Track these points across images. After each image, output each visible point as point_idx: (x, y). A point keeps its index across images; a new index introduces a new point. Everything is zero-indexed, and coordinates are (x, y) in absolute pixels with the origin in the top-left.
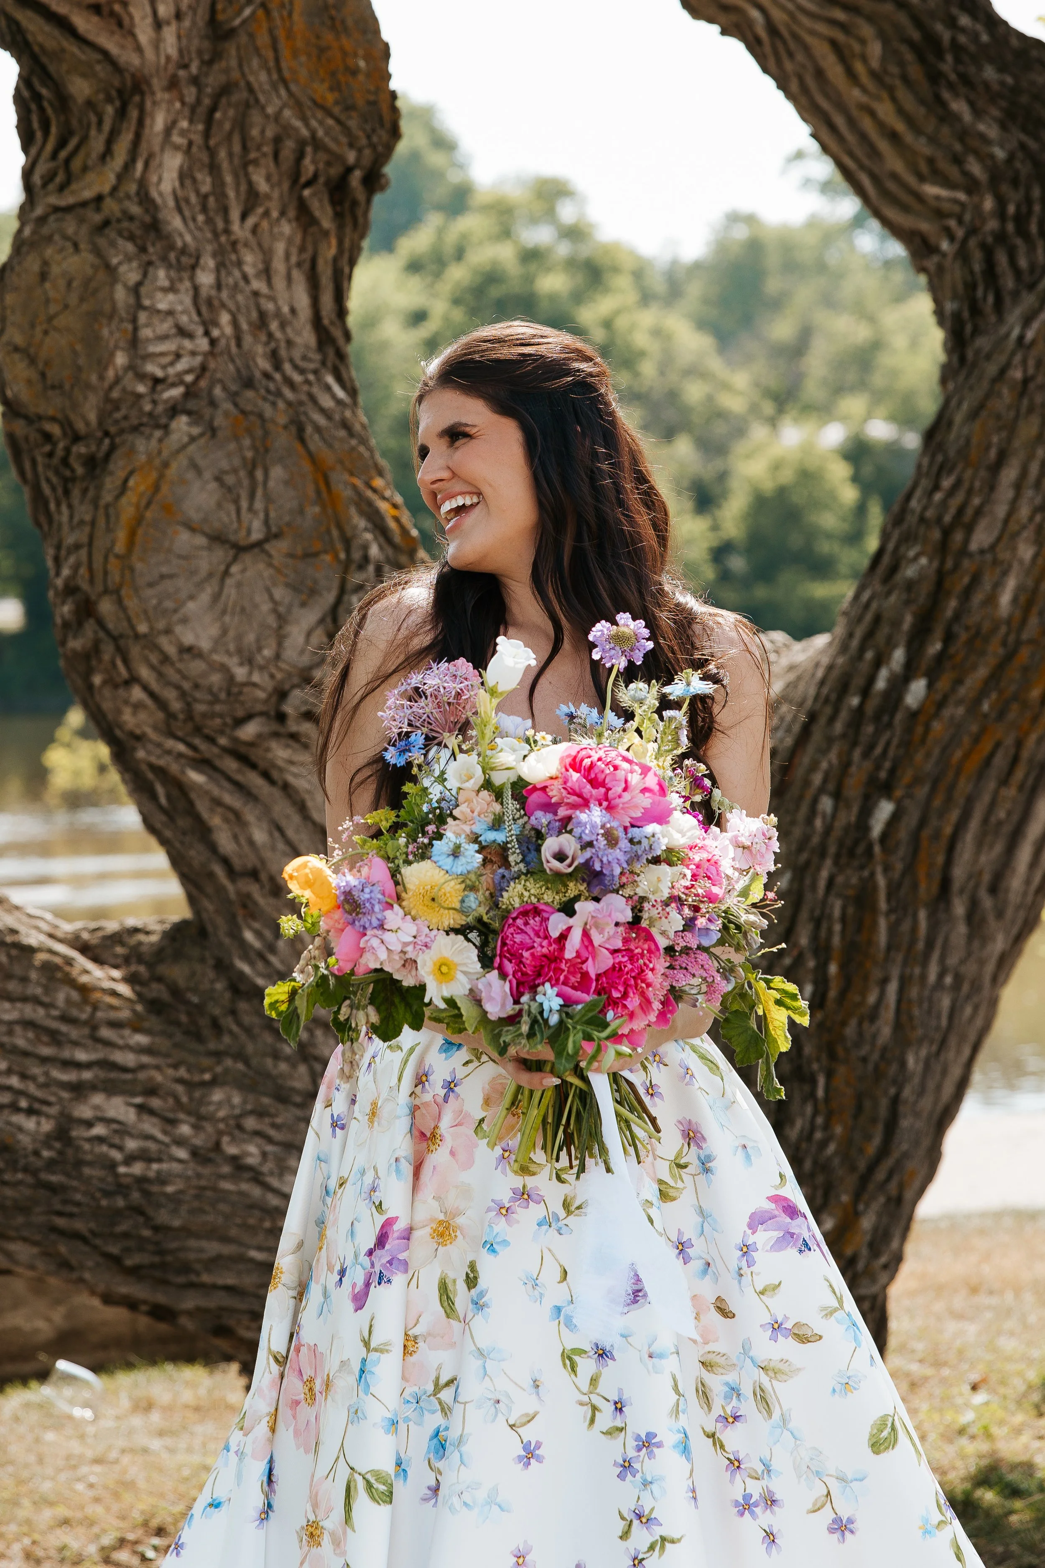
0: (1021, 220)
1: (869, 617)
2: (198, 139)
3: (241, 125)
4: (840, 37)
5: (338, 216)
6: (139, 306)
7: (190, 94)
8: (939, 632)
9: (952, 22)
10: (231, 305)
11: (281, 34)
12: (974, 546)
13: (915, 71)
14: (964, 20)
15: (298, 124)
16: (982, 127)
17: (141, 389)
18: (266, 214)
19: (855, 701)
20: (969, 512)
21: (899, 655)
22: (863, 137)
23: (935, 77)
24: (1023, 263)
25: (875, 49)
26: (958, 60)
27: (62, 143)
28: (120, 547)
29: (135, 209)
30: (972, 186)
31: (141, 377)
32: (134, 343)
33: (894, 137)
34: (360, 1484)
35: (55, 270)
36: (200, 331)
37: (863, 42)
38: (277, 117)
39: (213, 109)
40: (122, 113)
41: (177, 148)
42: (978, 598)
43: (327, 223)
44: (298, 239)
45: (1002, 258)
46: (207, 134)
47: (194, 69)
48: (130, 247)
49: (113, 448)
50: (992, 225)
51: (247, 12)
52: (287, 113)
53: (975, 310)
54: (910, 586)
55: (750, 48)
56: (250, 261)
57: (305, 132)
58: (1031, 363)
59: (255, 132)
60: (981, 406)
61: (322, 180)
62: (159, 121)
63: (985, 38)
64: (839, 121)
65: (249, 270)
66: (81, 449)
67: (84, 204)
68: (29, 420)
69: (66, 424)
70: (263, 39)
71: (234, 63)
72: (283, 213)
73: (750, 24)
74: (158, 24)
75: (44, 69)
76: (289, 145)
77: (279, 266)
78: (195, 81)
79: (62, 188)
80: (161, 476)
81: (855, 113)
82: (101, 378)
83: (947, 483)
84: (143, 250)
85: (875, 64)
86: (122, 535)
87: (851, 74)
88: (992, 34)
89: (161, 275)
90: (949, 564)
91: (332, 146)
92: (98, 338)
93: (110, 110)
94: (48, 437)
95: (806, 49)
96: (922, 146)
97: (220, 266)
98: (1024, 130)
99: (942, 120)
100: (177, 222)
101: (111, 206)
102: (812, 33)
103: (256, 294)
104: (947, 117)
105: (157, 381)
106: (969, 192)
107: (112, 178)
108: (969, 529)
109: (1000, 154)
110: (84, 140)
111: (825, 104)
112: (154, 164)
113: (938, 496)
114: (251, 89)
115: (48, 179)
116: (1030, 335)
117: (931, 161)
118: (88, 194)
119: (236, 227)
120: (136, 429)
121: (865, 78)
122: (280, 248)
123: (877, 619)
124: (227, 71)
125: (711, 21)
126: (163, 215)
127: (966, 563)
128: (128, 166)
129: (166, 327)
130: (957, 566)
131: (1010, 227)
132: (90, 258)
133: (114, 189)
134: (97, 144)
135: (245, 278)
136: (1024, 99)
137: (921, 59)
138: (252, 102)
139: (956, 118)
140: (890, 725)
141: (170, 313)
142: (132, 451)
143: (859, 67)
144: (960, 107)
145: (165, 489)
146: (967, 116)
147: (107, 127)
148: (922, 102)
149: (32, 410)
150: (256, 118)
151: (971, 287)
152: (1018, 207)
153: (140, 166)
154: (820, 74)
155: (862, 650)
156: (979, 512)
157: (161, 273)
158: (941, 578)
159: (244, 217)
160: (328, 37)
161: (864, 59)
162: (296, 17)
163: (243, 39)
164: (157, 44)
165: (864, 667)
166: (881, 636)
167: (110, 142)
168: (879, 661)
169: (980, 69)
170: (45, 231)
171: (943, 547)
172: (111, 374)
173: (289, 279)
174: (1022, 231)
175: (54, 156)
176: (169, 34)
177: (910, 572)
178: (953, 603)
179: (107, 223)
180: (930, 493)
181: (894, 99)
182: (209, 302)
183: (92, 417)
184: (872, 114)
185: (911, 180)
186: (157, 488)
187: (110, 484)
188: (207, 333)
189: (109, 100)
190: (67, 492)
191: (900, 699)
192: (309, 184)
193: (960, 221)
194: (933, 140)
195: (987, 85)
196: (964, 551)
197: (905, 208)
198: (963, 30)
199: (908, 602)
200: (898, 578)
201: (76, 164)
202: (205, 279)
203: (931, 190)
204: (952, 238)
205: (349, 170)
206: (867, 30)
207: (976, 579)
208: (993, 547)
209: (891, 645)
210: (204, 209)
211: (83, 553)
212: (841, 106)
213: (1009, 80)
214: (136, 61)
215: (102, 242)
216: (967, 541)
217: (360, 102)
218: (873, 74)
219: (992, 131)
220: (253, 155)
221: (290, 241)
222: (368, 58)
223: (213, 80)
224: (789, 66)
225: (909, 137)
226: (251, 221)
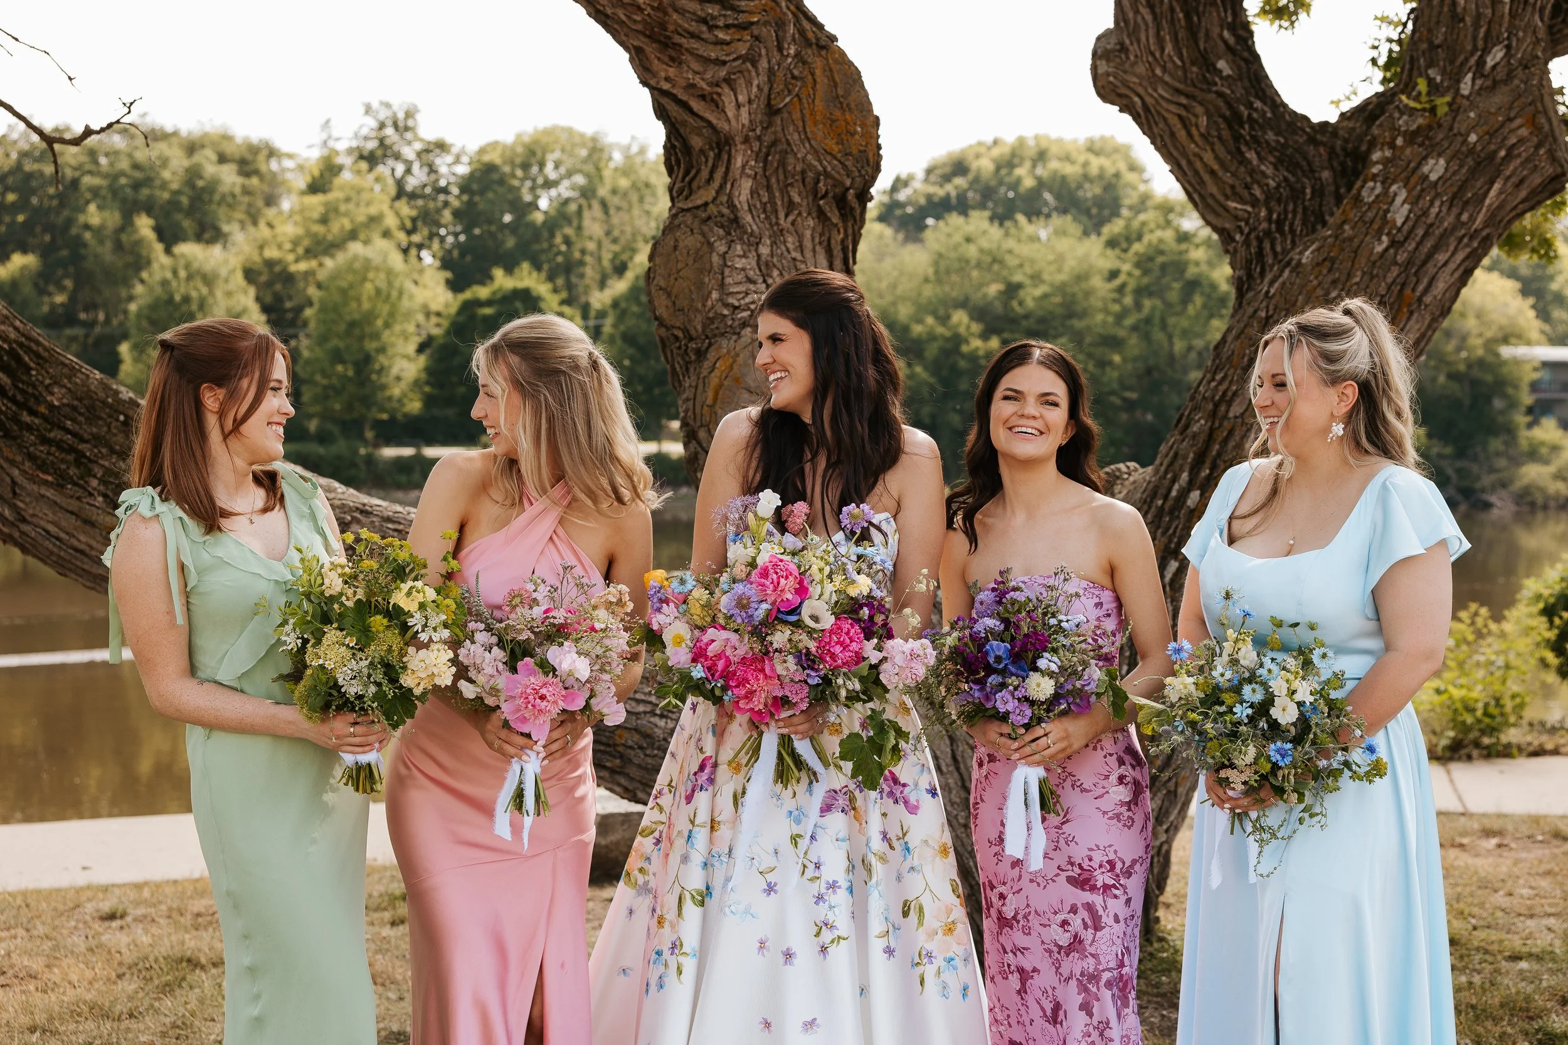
0: (1280, 223)
1: (1171, 454)
2: (760, 171)
3: (783, 163)
4: (1184, 113)
5: (843, 217)
6: (725, 265)
7: (756, 146)
8: (1208, 464)
9: (1250, 106)
10: (779, 265)
11: (806, 112)
12: (1231, 415)
13: (1226, 134)
14: (1258, 104)
15: (816, 163)
16: (1263, 168)
17: (726, 312)
18: (800, 214)
19: (1160, 502)
20: (1230, 394)
21: (1185, 476)
22: (1197, 173)
23: (1237, 138)
24: (1279, 249)
25: (1203, 121)
26: (1252, 128)
27: (687, 173)
28: (709, 402)
29: (726, 211)
30: (1255, 203)
31: (726, 305)
32: (722, 285)
33: (1212, 172)
34: (688, 896)
35: (681, 245)
36: (761, 280)
37: (1196, 116)
38: (804, 160)
39: (767, 155)
40: (718, 156)
41: (748, 176)
42: (1231, 444)
43: (835, 220)
44: (819, 229)
45: (1267, 245)
46: (765, 169)
47: (758, 132)
48: (721, 232)
49: (710, 345)
50: (1264, 225)
51: (788, 100)
52: (809, 157)
53: (1250, 276)
54: (1195, 436)
55: (1135, 119)
56: (791, 240)
57: (820, 168)
58: (1271, 307)
59: (790, 168)
60: (1242, 332)
61: (831, 195)
62: (739, 161)
63: (1269, 115)
64: (1184, 163)
65: (790, 246)
66: (692, 345)
67: (697, 208)
68: (668, 328)
69: (685, 331)
70: (797, 115)
71: (779, 129)
72: (809, 214)
73: (1134, 104)
74: (739, 106)
75: (677, 130)
76: (811, 175)
77: (808, 244)
78: (759, 138)
79: (687, 198)
80: (735, 361)
81: (1192, 158)
82: (704, 306)
83: (1218, 377)
84: (729, 233)
85: (1203, 130)
86: (710, 395)
87: (1190, 135)
88: (1273, 113)
89: (739, 248)
90: (1217, 424)
91: (837, 176)
92: (702, 283)
93: (711, 154)
94: (677, 338)
95: (1165, 120)
96: (1227, 177)
97: (773, 243)
98: (1287, 170)
99: (1241, 163)
100: (749, 218)
101: (712, 209)
102: (1167, 110)
103: (794, 259)
104: (1244, 161)
105: (736, 308)
106: (1253, 206)
107: (713, 193)
108: (1230, 403)
109: (1272, 184)
110: (698, 172)
111: (1175, 153)
112: (736, 185)
113: (1213, 384)
114: (789, 144)
115: (680, 192)
116: (1272, 291)
117: (1233, 187)
118: (699, 202)
119: (782, 222)
120: (722, 334)
121: (1197, 138)
122: (808, 233)
123: (1176, 455)
124: (775, 133)
125: (1113, 103)
126: (740, 214)
127: (1226, 423)
128: (722, 187)
129: (740, 277)
130: (1221, 425)
131: (1273, 226)
132: (700, 237)
133: (715, 199)
134: (705, 174)
135: (788, 251)
136: (1289, 151)
137: (1230, 128)
138: (789, 150)
139: (1250, 162)
140: (1178, 517)
141: (743, 269)
142: (720, 347)
143: (1194, 131)
144: (1251, 155)
145: (735, 367)
146: (1255, 162)
147: (710, 164)
148: (1229, 152)
149: (668, 322)
150: (791, 160)
151: (1249, 262)
152: (1279, 215)
153: (729, 186)
154: (1172, 134)
155: (1166, 472)
156: (1235, 394)
157: (739, 247)
158: (1212, 431)
159: (787, 216)
160: (838, 113)
161: (1197, 126)
162: (817, 102)
163: (785, 115)
164: (737, 117)
165: (1166, 483)
166: (1177, 466)
167: (712, 173)
168: (1174, 481)
169: (1265, 133)
170: (676, 222)
171: (1213, 414)
172: (709, 303)
173: (814, 251)
174: (1280, 230)
175: (683, 180)
176: (744, 111)
177: (1195, 428)
178: (1217, 447)
179: (709, 218)
180: (1209, 382)
181: (1213, 150)
182: (767, 264)
183: (699, 328)
184: (1201, 159)
185: (1221, 198)
186: (731, 368)
187: (707, 364)
188: (765, 281)
189: (711, 149)
190: (687, 370)
191: (1185, 502)
192: (823, 197)
193: (1247, 223)
194: (1233, 175)
195: (1267, 142)
196: (1225, 417)
197: (1218, 215)
198: (1256, 110)
199: (1192, 446)
200: (1189, 431)
201: (695, 185)
202: (764, 250)
203: (1232, 204)
204: (1242, 233)
205: (848, 189)
206: (1199, 110)
207: (1231, 432)
208: (1242, 414)
209: (1181, 470)
210: (765, 211)
211: (691, 403)
212: (1185, 154)
213: (1282, 140)
214: (727, 127)
215: (705, 228)
216: (1227, 411)
217: (855, 152)
218: (1202, 135)
219: (1268, 170)
220: (790, 181)
221: (814, 229)
222: (863, 126)
223: (768, 139)
224: (1156, 130)
225: (1220, 173)
226: (791, 218)
